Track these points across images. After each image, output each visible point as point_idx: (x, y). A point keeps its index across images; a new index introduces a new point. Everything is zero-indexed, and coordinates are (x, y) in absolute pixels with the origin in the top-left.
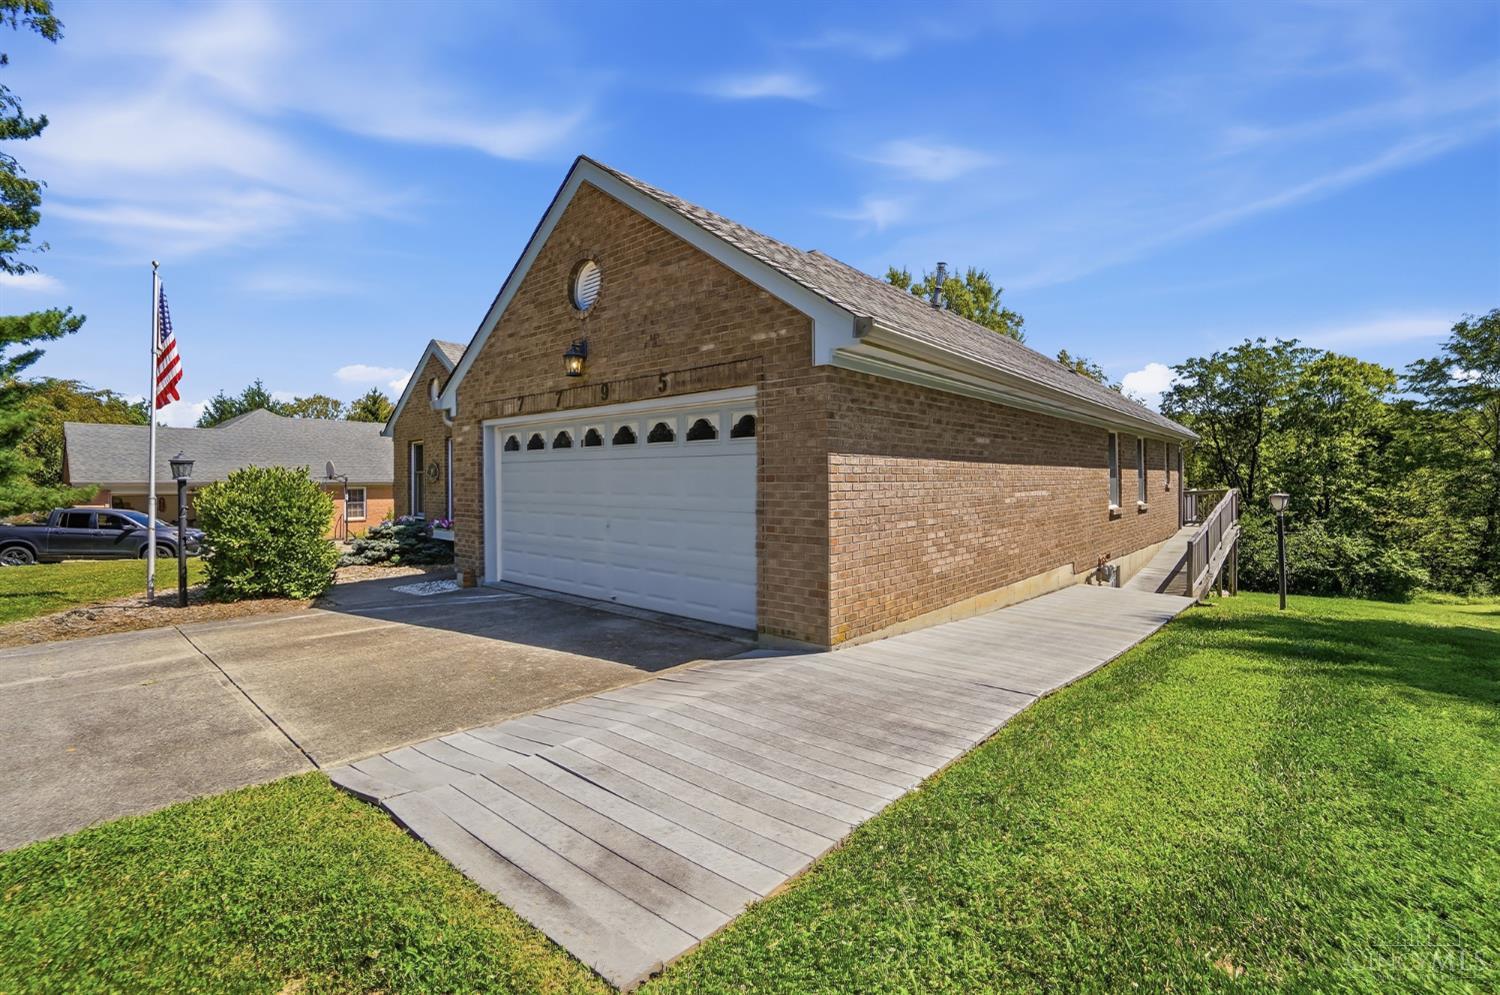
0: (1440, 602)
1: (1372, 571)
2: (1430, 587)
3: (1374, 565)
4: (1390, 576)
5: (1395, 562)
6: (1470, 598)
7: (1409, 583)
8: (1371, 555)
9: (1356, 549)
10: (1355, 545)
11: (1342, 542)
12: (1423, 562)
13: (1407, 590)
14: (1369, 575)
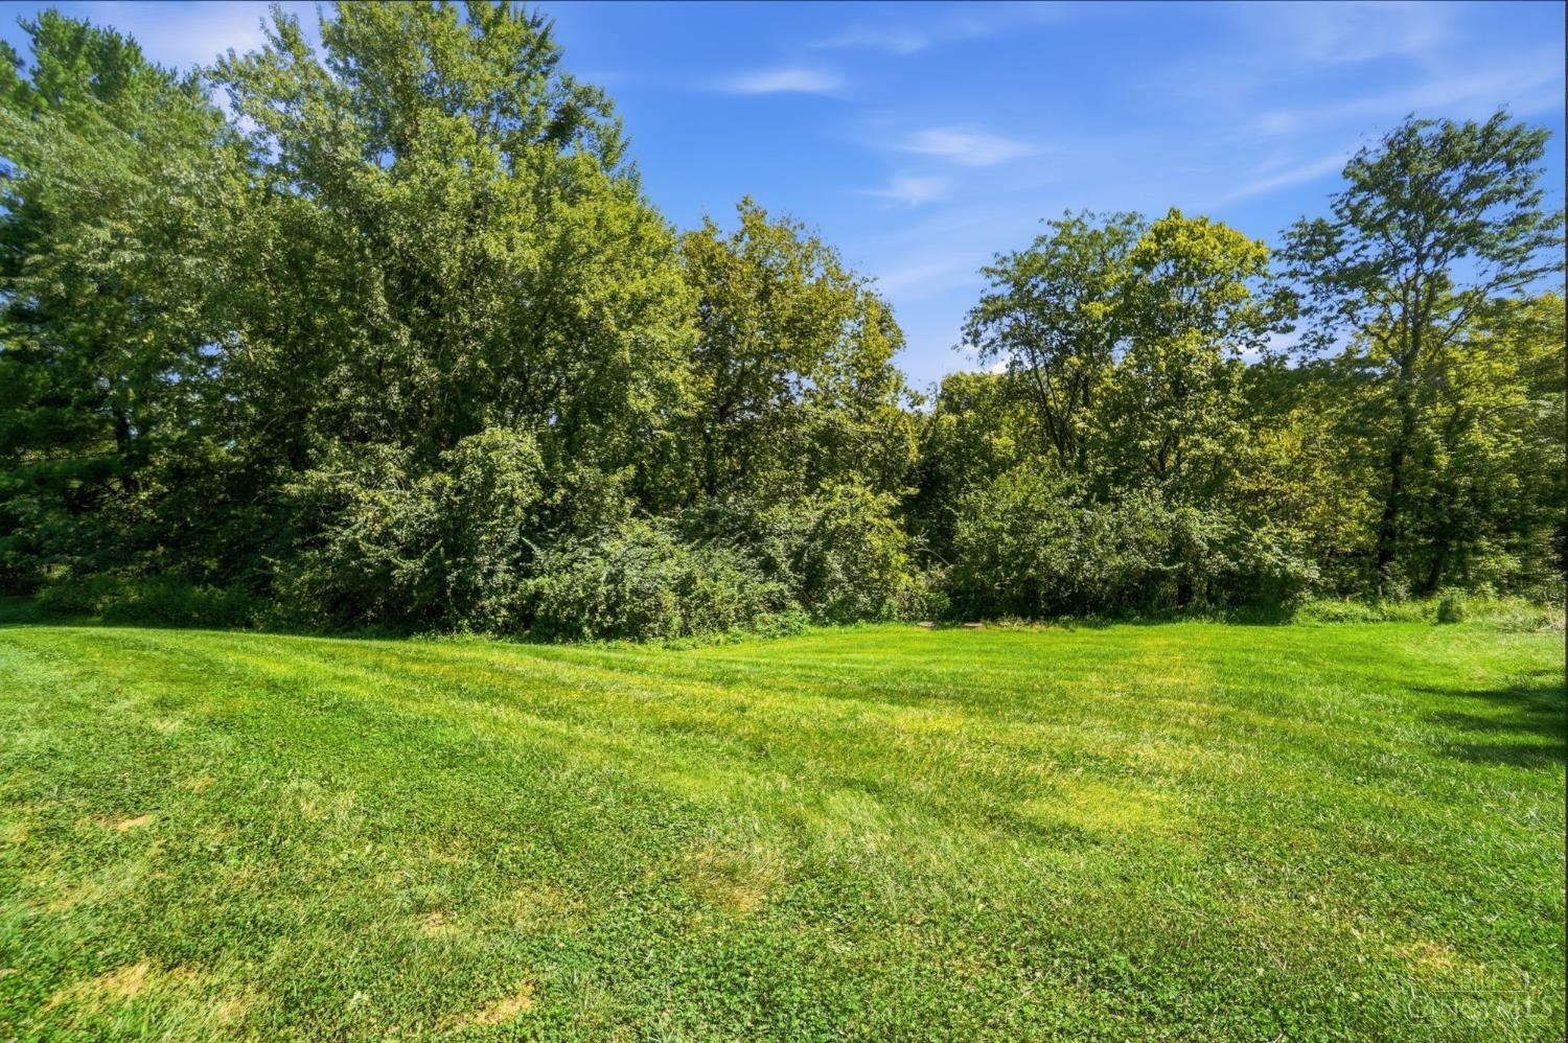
0: (1337, 618)
1: (1233, 565)
2: (1320, 592)
3: (1235, 557)
4: (1258, 574)
5: (1268, 548)
6: (1384, 605)
7: (1288, 586)
8: (1231, 539)
9: (1208, 528)
10: (1204, 525)
11: (1183, 516)
12: (1310, 551)
13: (1285, 598)
14: (1228, 572)
